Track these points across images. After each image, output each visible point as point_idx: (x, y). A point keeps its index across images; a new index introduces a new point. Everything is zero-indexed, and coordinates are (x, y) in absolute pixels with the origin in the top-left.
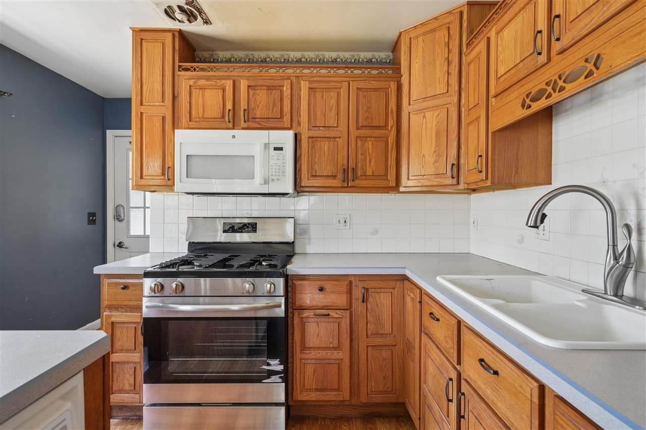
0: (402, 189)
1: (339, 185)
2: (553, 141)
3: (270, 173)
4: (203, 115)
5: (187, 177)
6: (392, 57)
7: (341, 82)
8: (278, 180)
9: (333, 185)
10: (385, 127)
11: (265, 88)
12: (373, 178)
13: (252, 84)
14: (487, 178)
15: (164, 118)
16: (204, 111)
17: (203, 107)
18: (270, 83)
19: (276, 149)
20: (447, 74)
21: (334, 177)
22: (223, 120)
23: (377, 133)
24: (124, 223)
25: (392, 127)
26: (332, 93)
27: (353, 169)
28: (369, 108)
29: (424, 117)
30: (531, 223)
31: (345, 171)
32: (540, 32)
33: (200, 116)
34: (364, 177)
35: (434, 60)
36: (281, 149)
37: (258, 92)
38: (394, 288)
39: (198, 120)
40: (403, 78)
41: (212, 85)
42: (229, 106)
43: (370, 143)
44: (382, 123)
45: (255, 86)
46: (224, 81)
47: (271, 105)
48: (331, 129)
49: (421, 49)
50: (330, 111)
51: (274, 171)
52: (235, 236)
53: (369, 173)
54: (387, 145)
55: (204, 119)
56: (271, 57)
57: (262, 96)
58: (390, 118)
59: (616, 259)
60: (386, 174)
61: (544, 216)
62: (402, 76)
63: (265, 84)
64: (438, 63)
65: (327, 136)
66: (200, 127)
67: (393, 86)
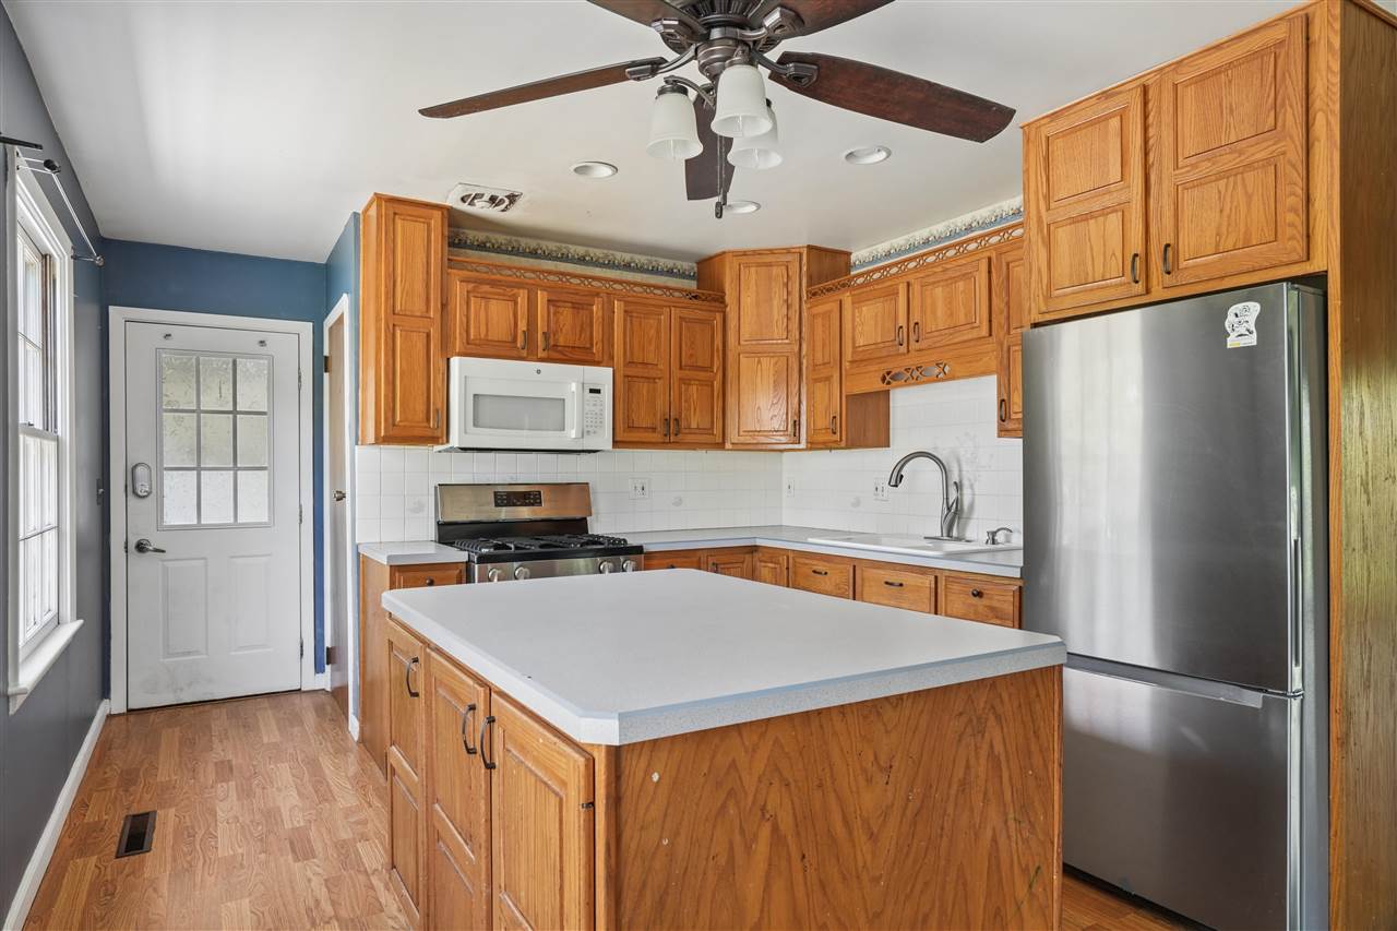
0: (728, 446)
1: (661, 440)
2: (891, 405)
3: (585, 423)
4: (487, 334)
5: (475, 425)
6: (696, 269)
7: (662, 307)
8: (595, 432)
9: (654, 440)
10: (709, 369)
11: (570, 305)
12: (698, 431)
13: (554, 298)
14: (841, 440)
15: (428, 335)
16: (487, 331)
17: (487, 324)
18: (576, 298)
19: (592, 391)
20: (785, 320)
21: (654, 429)
22: (513, 345)
23: (702, 375)
24: (150, 502)
25: (718, 368)
26: (652, 321)
27: (676, 420)
28: (693, 343)
29: (759, 362)
30: (893, 483)
31: (667, 422)
32: (901, 327)
33: (482, 336)
34: (687, 431)
35: (771, 299)
36: (598, 391)
37: (561, 310)
38: (743, 562)
39: (477, 342)
40: (728, 309)
41: (499, 294)
42: (522, 326)
43: (695, 387)
44: (707, 364)
45: (558, 301)
46: (516, 291)
47: (578, 329)
48: (650, 366)
49: (753, 282)
50: (650, 342)
51: (589, 420)
52: (500, 512)
53: (694, 425)
54: (713, 391)
55: (487, 342)
56: (544, 248)
57: (566, 316)
58: (716, 358)
59: (949, 509)
60: (712, 428)
61: (902, 476)
62: (726, 306)
63: (569, 300)
64: (775, 303)
65: (646, 375)
66: (481, 352)
67: (719, 317)
